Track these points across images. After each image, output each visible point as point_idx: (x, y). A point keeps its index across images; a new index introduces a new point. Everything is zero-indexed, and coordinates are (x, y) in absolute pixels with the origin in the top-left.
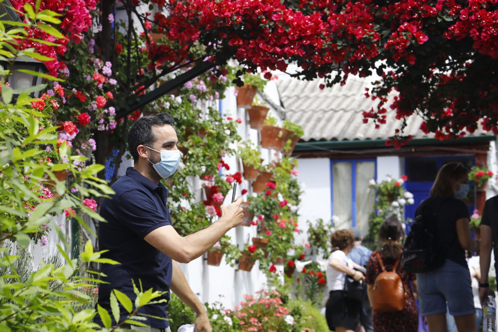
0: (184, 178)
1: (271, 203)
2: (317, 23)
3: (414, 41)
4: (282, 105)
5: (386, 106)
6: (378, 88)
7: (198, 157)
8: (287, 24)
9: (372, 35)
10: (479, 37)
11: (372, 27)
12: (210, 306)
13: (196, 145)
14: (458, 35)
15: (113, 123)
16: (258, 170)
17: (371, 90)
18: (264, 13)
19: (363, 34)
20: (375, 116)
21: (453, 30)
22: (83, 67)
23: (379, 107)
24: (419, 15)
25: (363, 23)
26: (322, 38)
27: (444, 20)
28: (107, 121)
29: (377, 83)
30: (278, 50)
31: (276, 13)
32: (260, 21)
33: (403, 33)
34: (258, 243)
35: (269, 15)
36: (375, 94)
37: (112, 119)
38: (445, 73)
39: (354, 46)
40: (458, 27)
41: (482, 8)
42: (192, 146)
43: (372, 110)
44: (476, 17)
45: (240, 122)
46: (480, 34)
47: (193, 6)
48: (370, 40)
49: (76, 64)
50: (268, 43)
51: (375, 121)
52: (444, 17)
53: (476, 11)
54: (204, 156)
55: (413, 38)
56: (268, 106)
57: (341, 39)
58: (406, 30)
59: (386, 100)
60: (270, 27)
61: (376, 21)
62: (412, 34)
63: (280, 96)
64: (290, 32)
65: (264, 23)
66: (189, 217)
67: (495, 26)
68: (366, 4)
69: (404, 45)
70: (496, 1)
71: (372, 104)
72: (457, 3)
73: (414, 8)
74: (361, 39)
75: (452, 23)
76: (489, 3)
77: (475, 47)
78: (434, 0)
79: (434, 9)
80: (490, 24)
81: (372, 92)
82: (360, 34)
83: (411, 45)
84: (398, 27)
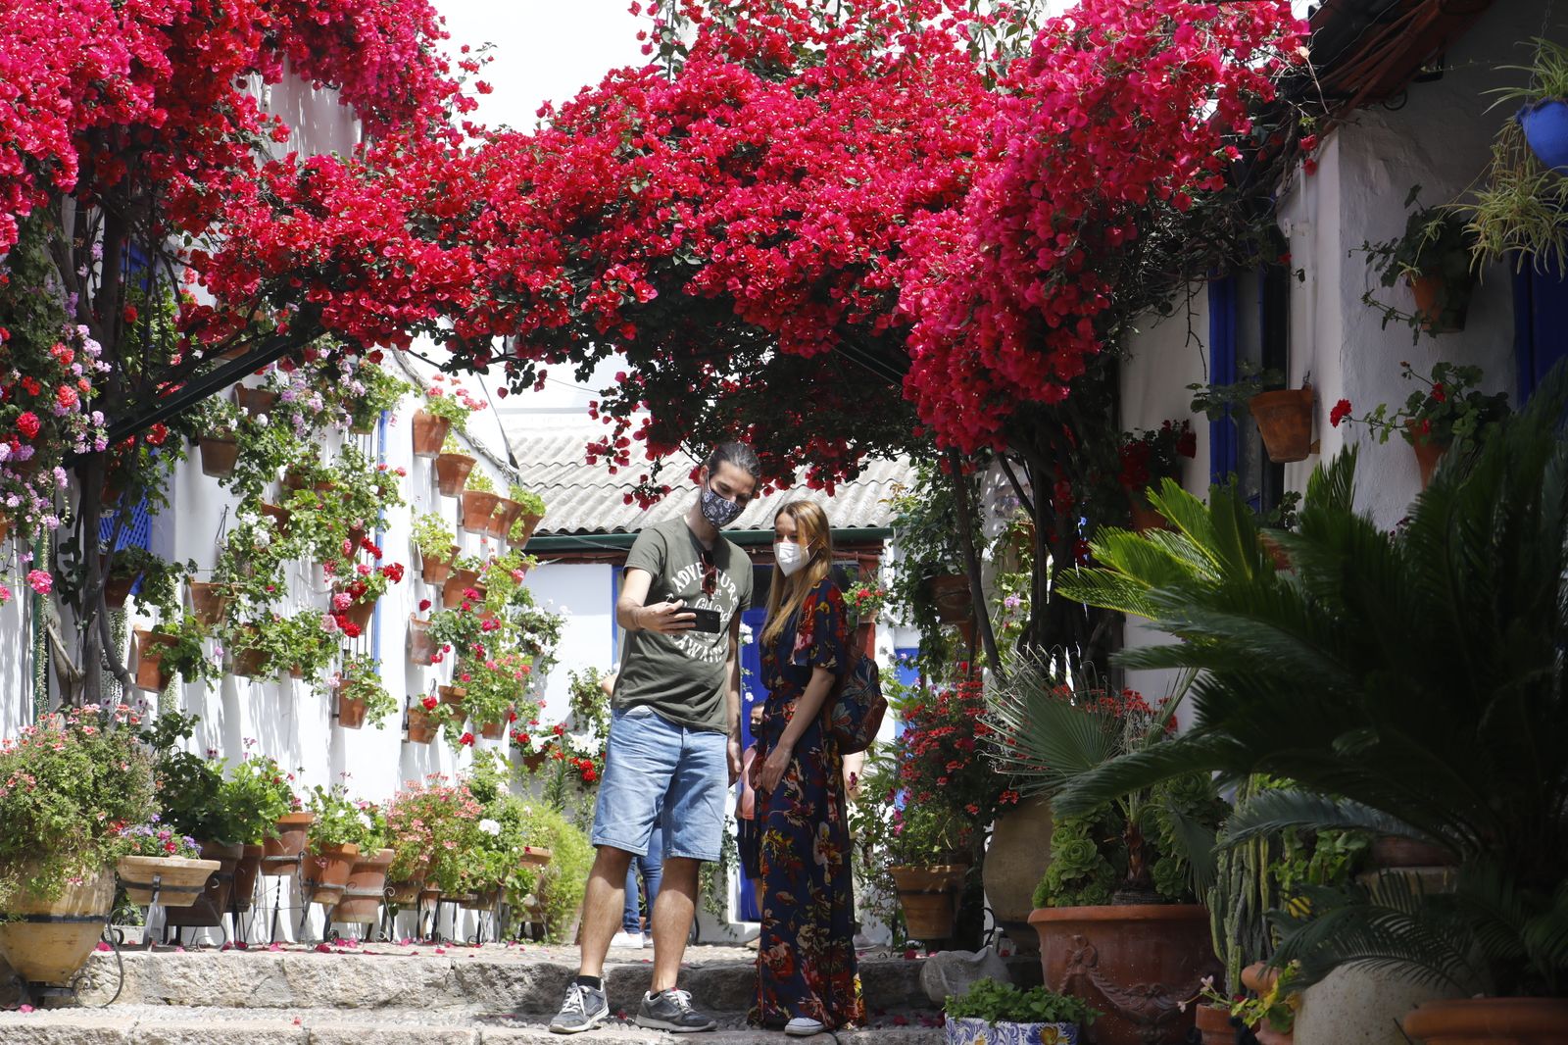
0: (277, 562)
1: (468, 623)
2: (464, 264)
3: (632, 299)
4: (513, 462)
5: (628, 433)
6: (613, 402)
7: (307, 526)
8: (409, 264)
9: (558, 286)
10: (742, 291)
11: (561, 272)
12: (326, 793)
13: (308, 506)
14: (708, 290)
15: (102, 440)
16: (449, 565)
17: (600, 404)
18: (370, 245)
19: (543, 284)
20: (609, 451)
21: (700, 280)
22: (39, 333)
23: (615, 437)
24: (643, 251)
25: (546, 265)
27: (684, 262)
28: (92, 436)
29: (612, 392)
30: (393, 309)
31: (391, 244)
32: (361, 258)
33: (612, 283)
34: (448, 695)
35: (378, 248)
36: (608, 414)
37: (101, 433)
38: (729, 378)
39: (528, 305)
40: (708, 274)
41: (749, 242)
42: (297, 508)
43: (605, 440)
44: (738, 257)
45: (402, 474)
46: (745, 287)
47: (245, 231)
48: (554, 293)
49: (25, 328)
50: (375, 297)
51: (608, 461)
52: (686, 257)
53: (738, 247)
54: (318, 526)
55: (630, 292)
56: (474, 455)
57: (505, 293)
58: (617, 278)
59: (627, 424)
60: (380, 270)
61: (569, 262)
62: (628, 285)
63: (508, 445)
64: (414, 278)
65: (370, 262)
66: (283, 632)
67: (771, 274)
68: (556, 233)
69: (613, 304)
70: (774, 232)
71: (603, 430)
72: (709, 234)
73: (632, 240)
74: (539, 292)
75: (699, 268)
76: (762, 235)
77: (737, 310)
78: (670, 228)
79: (668, 242)
80: (761, 271)
81: (603, 409)
82: (537, 282)
83: (628, 305)
84: (604, 272)
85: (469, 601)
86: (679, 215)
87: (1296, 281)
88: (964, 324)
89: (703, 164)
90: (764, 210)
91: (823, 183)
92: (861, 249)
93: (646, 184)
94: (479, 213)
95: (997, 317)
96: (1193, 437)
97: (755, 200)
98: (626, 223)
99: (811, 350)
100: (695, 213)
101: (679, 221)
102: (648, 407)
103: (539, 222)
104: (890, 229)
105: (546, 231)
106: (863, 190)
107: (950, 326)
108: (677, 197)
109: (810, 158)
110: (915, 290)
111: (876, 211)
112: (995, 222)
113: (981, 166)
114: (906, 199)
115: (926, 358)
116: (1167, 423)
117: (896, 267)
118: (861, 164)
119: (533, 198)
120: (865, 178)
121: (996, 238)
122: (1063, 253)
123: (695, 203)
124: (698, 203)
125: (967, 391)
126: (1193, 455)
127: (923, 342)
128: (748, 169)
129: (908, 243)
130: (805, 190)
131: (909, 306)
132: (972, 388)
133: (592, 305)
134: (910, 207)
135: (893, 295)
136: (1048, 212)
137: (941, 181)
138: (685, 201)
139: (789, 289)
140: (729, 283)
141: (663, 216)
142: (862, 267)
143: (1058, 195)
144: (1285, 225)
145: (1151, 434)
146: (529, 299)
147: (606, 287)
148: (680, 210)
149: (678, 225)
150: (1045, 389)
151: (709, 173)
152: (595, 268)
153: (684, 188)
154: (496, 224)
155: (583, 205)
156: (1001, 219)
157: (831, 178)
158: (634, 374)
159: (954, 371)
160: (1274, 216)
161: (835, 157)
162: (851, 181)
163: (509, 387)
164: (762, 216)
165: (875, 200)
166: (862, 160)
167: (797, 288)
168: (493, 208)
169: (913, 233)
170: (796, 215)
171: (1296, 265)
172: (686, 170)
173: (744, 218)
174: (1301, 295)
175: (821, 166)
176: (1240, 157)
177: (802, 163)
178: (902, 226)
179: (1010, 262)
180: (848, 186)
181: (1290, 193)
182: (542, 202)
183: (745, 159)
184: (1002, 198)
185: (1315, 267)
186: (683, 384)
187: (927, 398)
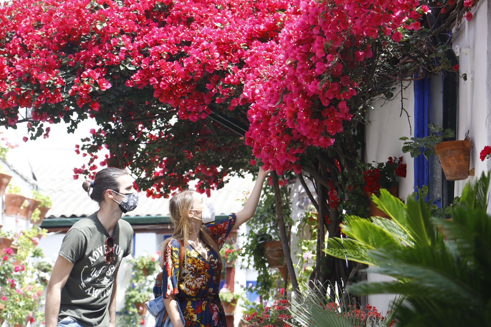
3: (97, 88)
4: (35, 178)
5: (96, 163)
6: (88, 145)
9: (56, 80)
10: (158, 85)
11: (57, 73)
14: (139, 84)
17: (81, 146)
19: (47, 79)
20: (86, 173)
21: (135, 79)
23: (90, 164)
24: (103, 62)
25: (49, 69)
26: (8, 83)
27: (126, 68)
29: (88, 139)
33: (86, 79)
36: (85, 151)
39: (38, 91)
40: (139, 75)
41: (162, 58)
43: (84, 167)
44: (156, 66)
46: (159, 83)
48: (53, 85)
51: (85, 178)
52: (127, 66)
53: (156, 60)
55: (96, 84)
57: (25, 84)
58: (89, 77)
59: (96, 157)
61: (62, 67)
62: (95, 81)
67: (174, 75)
68: (55, 51)
69: (87, 91)
70: (176, 52)
71: (83, 161)
72: (140, 53)
73: (97, 55)
74: (45, 84)
75: (134, 72)
76: (169, 54)
77: (155, 95)
78: (118, 49)
79: (117, 57)
80: (168, 74)
81: (83, 149)
82: (44, 78)
83: (94, 92)
84: (81, 73)
85: (7, 255)
86: (123, 42)
87: (462, 80)
88: (277, 104)
89: (137, 14)
90: (170, 40)
91: (203, 26)
92: (223, 62)
93: (105, 25)
94: (11, 39)
95: (295, 100)
96: (405, 166)
97: (165, 35)
98: (94, 46)
99: (195, 117)
100: (132, 41)
101: (123, 46)
102: (108, 148)
103: (45, 45)
104: (239, 51)
105: (49, 50)
106: (225, 30)
107: (270, 105)
108: (122, 32)
109: (196, 12)
110: (252, 85)
111: (231, 41)
112: (294, 48)
113: (289, 17)
114: (248, 35)
115: (257, 123)
116: (390, 158)
117: (242, 72)
118: (224, 15)
119: (42, 31)
120: (226, 23)
121: (294, 57)
122: (330, 65)
123: (132, 36)
124: (134, 36)
125: (279, 141)
126: (405, 176)
127: (256, 114)
128: (162, 17)
129: (249, 59)
130: (193, 29)
131: (248, 94)
132: (282, 139)
133: (74, 92)
134: (251, 38)
135: (240, 87)
136: (322, 42)
137: (268, 25)
138: (127, 34)
139: (184, 84)
140: (151, 80)
141: (115, 43)
142: (224, 73)
143: (328, 33)
144: (456, 49)
145: (381, 165)
146: (39, 87)
147: (82, 82)
148: (124, 40)
149: (122, 48)
150: (321, 139)
151: (140, 19)
152: (77, 71)
153: (126, 27)
154: (20, 45)
155: (70, 36)
156: (298, 46)
157: (207, 23)
158: (100, 131)
159: (272, 129)
160: (451, 44)
161: (210, 11)
162: (218, 25)
163: (29, 136)
164: (169, 43)
165: (231, 35)
166: (224, 13)
167: (189, 84)
168: (19, 36)
169: (251, 54)
170: (188, 44)
171: (462, 71)
172: (127, 17)
173: (160, 44)
174: (465, 88)
175: (202, 16)
176: (430, 11)
177: (192, 14)
178: (246, 50)
179: (302, 70)
180: (216, 27)
181: (460, 31)
182: (47, 34)
183: (160, 12)
184: (298, 34)
185: (473, 72)
186: (127, 135)
187: (258, 144)
